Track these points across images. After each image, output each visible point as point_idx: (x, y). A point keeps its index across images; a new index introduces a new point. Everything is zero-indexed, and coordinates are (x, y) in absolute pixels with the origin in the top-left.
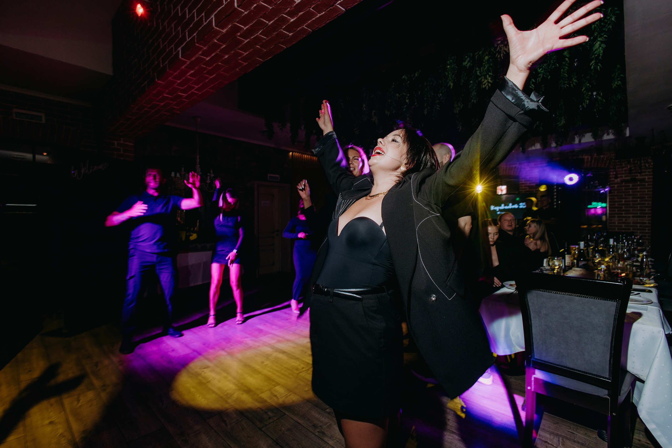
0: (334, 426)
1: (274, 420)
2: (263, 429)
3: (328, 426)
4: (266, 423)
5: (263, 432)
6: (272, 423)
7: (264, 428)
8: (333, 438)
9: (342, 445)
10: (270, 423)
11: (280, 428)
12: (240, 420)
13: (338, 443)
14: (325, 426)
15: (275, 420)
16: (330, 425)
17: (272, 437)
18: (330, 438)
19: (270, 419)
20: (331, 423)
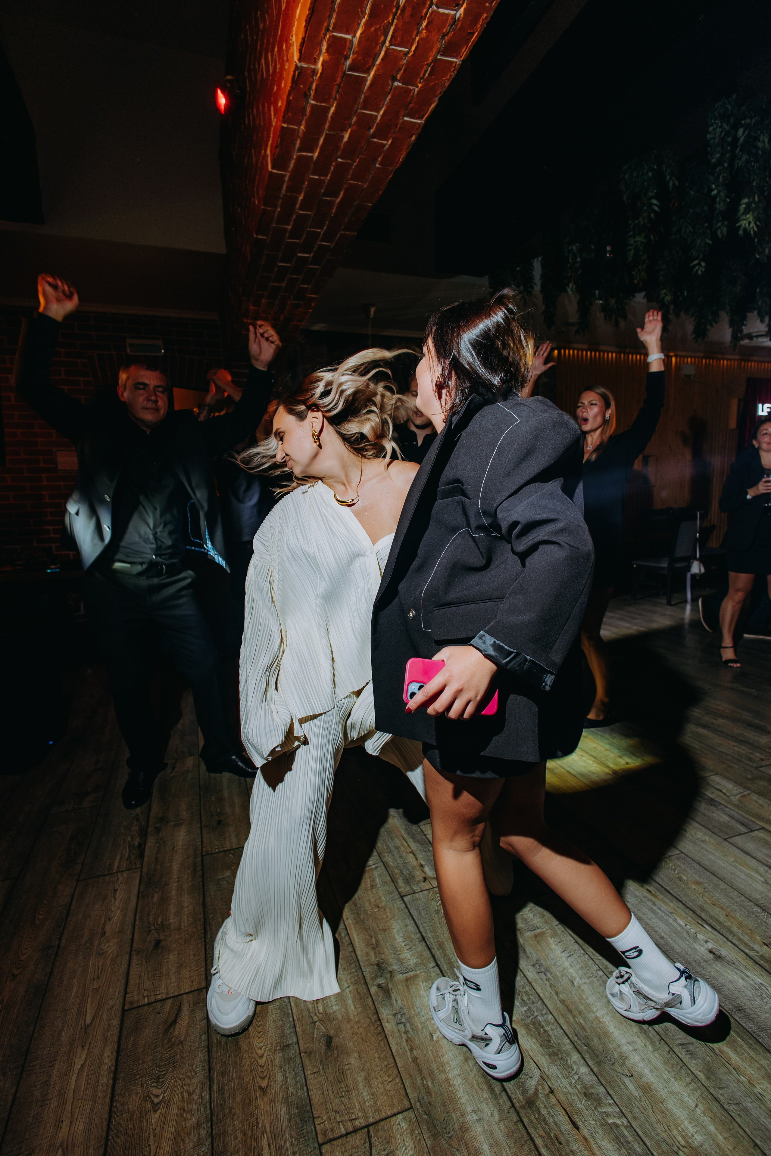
0: (549, 939)
1: (431, 887)
2: (405, 899)
3: (536, 936)
4: (415, 888)
5: (404, 905)
6: (426, 892)
7: (409, 896)
8: (540, 966)
9: (555, 990)
10: (421, 891)
11: (437, 906)
12: (373, 866)
13: (547, 983)
14: (529, 934)
15: (434, 888)
16: (542, 934)
17: (417, 921)
18: (534, 965)
19: (424, 882)
20: (544, 930)
